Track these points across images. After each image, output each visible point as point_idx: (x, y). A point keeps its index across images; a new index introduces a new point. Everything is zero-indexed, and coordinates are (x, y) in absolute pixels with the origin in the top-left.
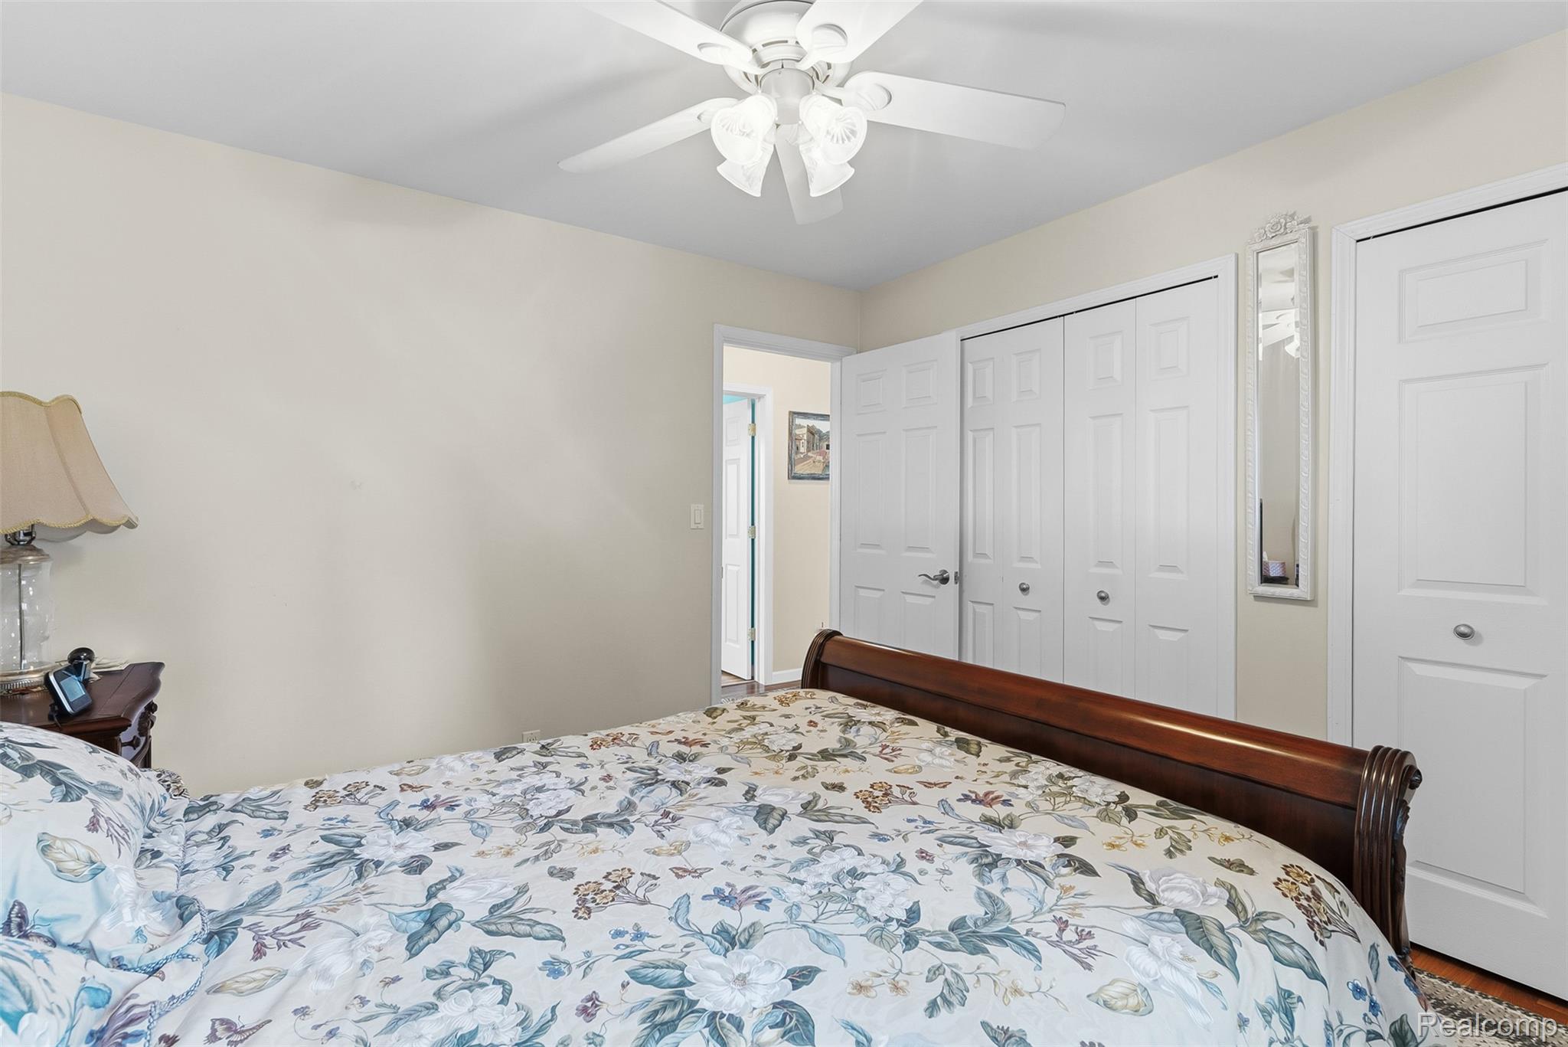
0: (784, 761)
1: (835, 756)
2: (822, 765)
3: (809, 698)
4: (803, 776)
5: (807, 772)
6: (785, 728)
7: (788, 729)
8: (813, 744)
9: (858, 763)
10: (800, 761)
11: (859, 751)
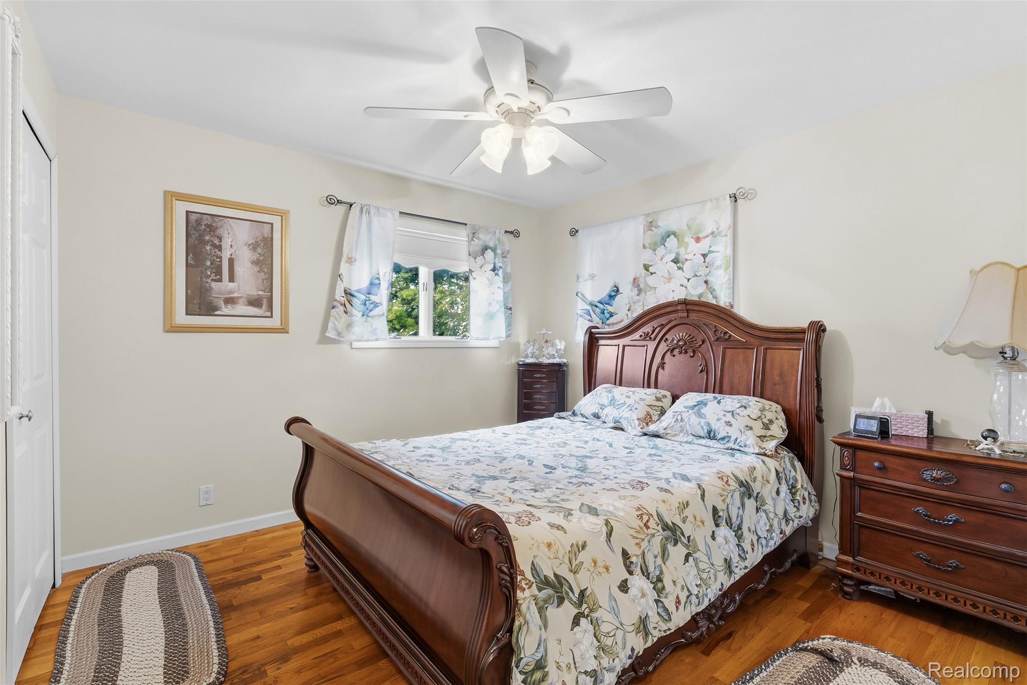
0: (518, 477)
1: (488, 477)
2: (497, 474)
3: (506, 513)
4: (507, 470)
5: (505, 471)
6: (522, 493)
7: (520, 492)
8: (503, 484)
9: (476, 473)
10: (510, 476)
11: (474, 478)
